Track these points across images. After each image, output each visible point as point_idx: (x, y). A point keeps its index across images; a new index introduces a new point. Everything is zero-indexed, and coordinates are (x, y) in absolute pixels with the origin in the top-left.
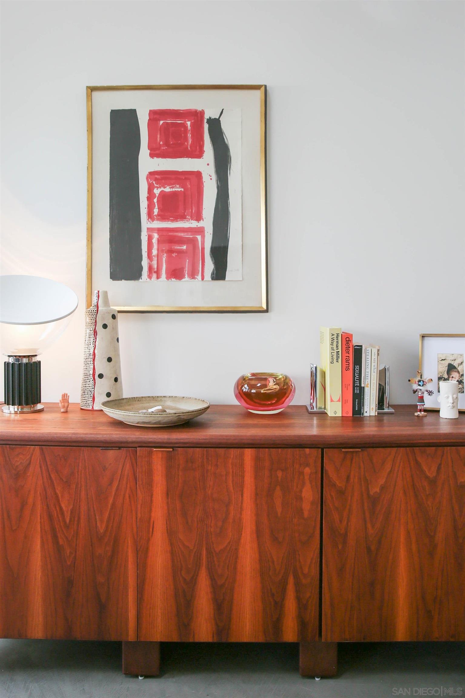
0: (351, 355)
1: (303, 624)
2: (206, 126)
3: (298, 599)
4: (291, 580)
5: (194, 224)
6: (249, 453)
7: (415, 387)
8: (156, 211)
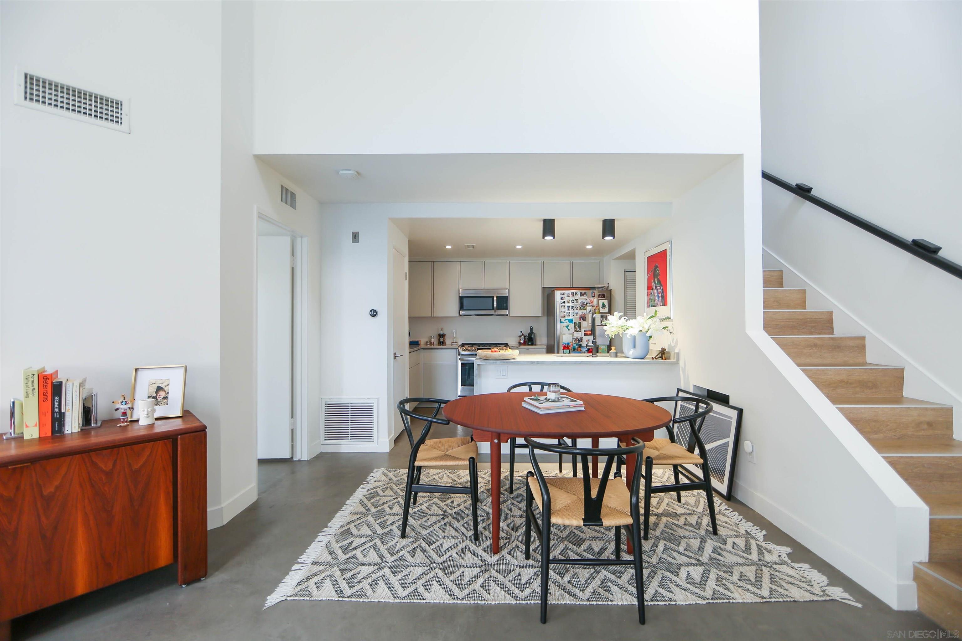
0: (50, 390)
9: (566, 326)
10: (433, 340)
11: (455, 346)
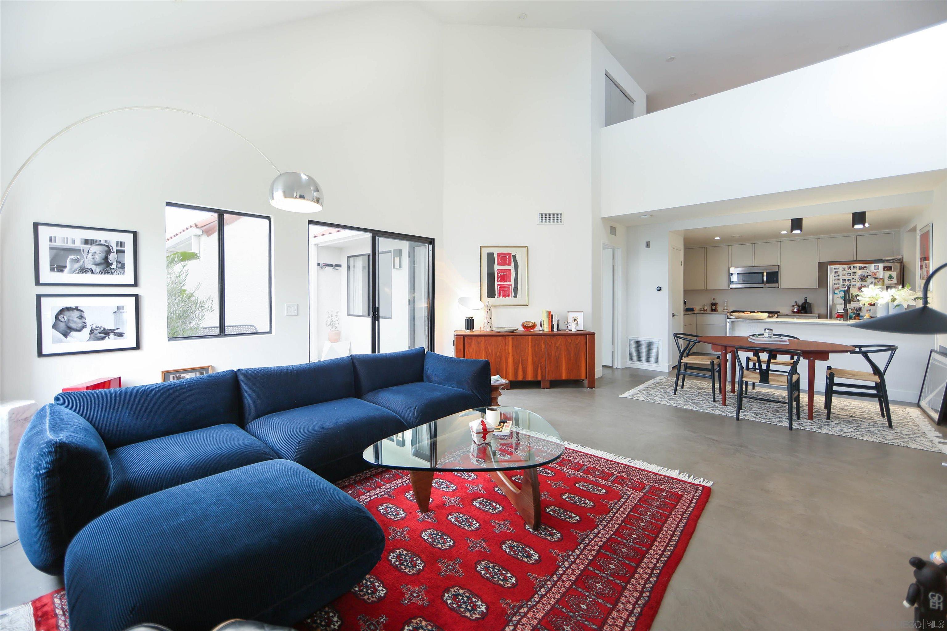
0: (551, 316)
1: (542, 375)
2: (512, 257)
3: (541, 370)
4: (539, 365)
5: (509, 283)
6: (530, 337)
7: (566, 324)
8: (499, 280)
9: (841, 297)
10: (706, 308)
11: (726, 312)
